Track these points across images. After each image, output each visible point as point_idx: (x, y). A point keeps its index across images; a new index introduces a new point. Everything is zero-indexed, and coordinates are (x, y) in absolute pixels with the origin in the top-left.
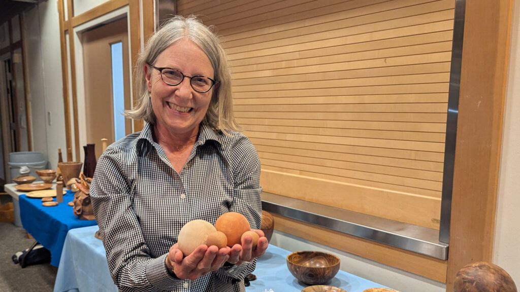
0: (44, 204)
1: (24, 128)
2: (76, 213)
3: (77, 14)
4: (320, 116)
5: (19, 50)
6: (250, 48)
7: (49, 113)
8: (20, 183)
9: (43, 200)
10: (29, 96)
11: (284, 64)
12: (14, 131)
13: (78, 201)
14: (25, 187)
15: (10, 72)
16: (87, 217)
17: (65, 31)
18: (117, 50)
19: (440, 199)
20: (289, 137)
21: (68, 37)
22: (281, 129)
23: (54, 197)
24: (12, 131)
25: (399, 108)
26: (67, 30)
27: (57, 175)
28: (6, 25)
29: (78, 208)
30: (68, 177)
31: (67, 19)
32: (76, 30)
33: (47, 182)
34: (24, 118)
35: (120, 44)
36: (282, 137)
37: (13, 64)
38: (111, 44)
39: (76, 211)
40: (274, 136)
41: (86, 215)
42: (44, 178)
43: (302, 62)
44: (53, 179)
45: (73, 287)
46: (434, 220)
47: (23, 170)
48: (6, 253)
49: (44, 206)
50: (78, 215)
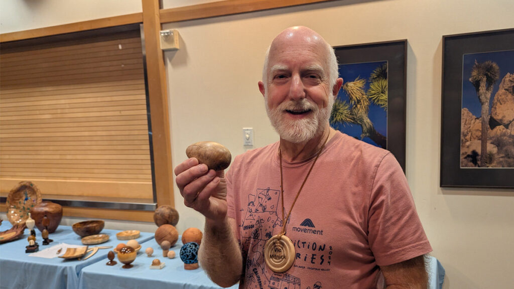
4: (87, 143)
11: (59, 111)
19: (151, 183)
20: (69, 157)
36: (63, 157)
40: (58, 157)
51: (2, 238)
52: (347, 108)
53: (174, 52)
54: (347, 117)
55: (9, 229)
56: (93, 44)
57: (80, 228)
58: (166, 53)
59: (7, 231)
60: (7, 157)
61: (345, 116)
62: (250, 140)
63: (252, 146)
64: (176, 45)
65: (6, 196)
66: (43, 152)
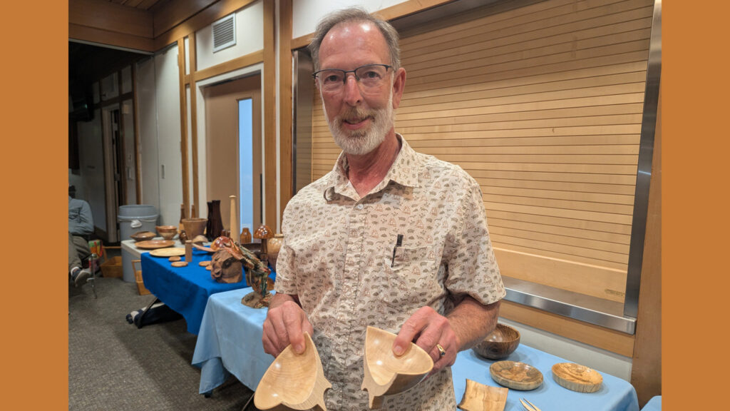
0: (173, 264)
1: (132, 180)
2: (214, 276)
3: (200, 68)
5: (131, 101)
7: (163, 166)
8: (138, 240)
9: (170, 259)
10: (140, 148)
12: (118, 182)
13: (217, 264)
14: (145, 244)
15: (116, 122)
16: (227, 280)
17: (186, 84)
18: (246, 107)
19: (626, 272)
21: (188, 91)
23: (181, 256)
24: (116, 182)
25: (567, 177)
26: (189, 84)
27: (179, 231)
28: (115, 75)
29: (217, 271)
30: (192, 235)
31: (188, 72)
32: (198, 85)
33: (167, 238)
34: (132, 170)
35: (250, 101)
37: (122, 115)
38: (238, 100)
39: (213, 274)
41: (225, 278)
42: (164, 234)
44: (174, 236)
45: (215, 355)
46: (608, 290)
47: (135, 223)
48: (118, 312)
49: (173, 266)
50: (217, 278)
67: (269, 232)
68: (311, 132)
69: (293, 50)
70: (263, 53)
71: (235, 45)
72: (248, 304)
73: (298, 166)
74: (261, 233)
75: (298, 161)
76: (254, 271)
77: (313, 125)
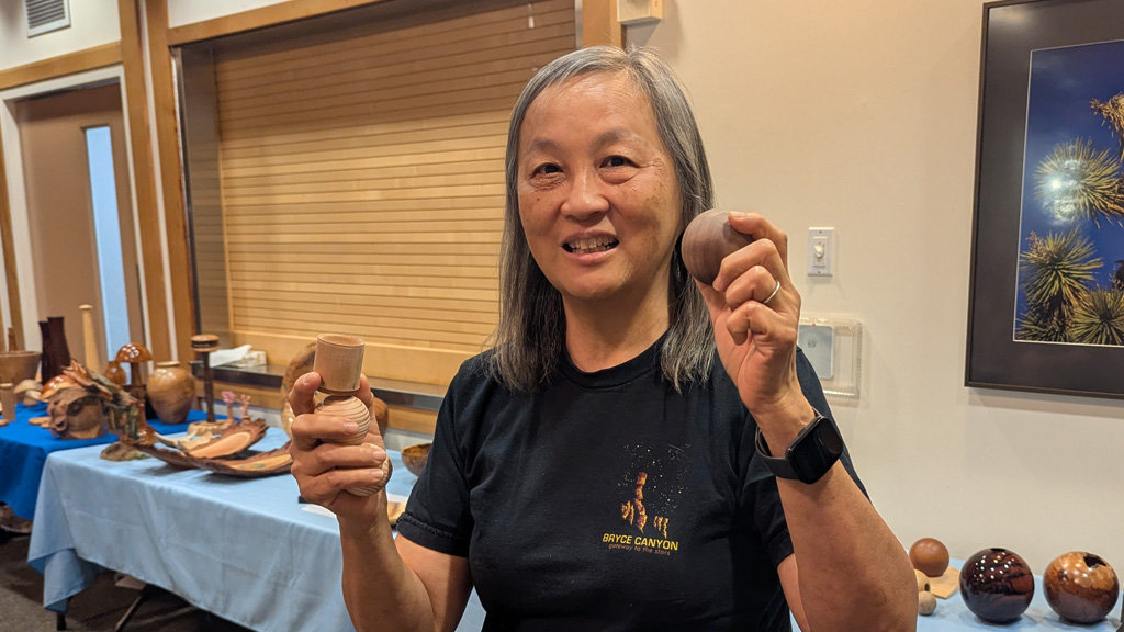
2: (54, 429)
4: (451, 260)
6: (345, 154)
11: (397, 183)
13: (58, 408)
16: (78, 435)
18: (99, 142)
20: (411, 292)
22: (400, 280)
29: (59, 421)
35: (107, 130)
36: (402, 292)
38: (84, 129)
39: (53, 426)
41: (75, 431)
43: (422, 182)
45: (66, 546)
50: (59, 432)
51: (263, 465)
52: (1109, 171)
53: (651, 27)
54: (1108, 197)
55: (279, 447)
56: (474, 18)
57: (416, 458)
58: (630, 31)
59: (275, 450)
60: (293, 286)
61: (1104, 195)
62: (824, 262)
63: (830, 276)
64: (655, 11)
65: (282, 374)
66: (361, 279)
67: (141, 353)
68: (218, 188)
69: (172, 47)
70: (122, 45)
71: (68, 26)
72: (110, 457)
73: (197, 247)
74: (128, 354)
75: (197, 238)
76: (115, 406)
77: (222, 174)
